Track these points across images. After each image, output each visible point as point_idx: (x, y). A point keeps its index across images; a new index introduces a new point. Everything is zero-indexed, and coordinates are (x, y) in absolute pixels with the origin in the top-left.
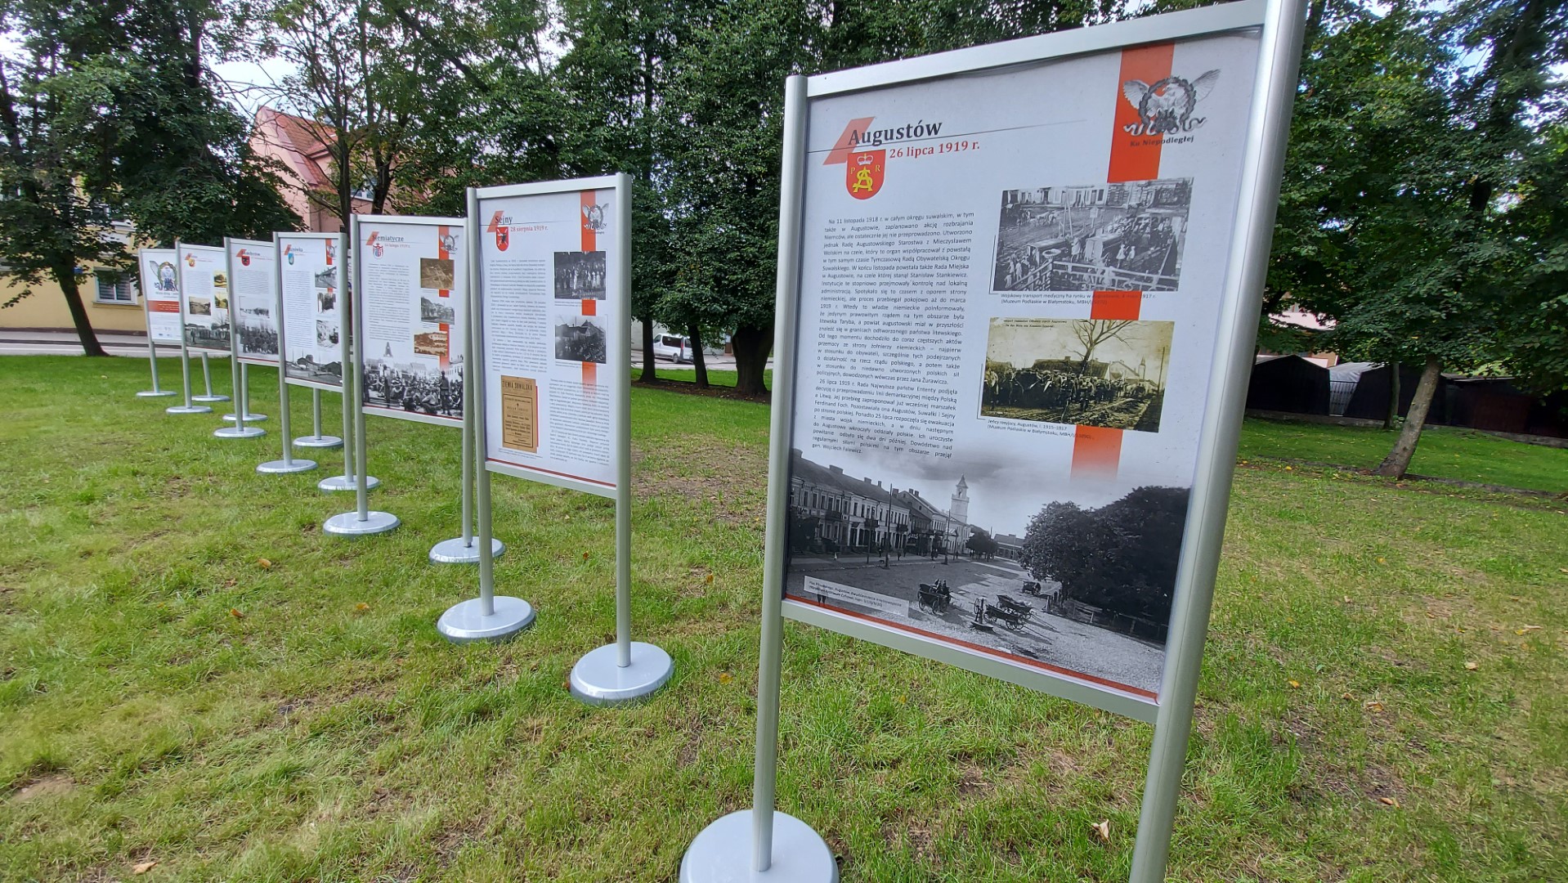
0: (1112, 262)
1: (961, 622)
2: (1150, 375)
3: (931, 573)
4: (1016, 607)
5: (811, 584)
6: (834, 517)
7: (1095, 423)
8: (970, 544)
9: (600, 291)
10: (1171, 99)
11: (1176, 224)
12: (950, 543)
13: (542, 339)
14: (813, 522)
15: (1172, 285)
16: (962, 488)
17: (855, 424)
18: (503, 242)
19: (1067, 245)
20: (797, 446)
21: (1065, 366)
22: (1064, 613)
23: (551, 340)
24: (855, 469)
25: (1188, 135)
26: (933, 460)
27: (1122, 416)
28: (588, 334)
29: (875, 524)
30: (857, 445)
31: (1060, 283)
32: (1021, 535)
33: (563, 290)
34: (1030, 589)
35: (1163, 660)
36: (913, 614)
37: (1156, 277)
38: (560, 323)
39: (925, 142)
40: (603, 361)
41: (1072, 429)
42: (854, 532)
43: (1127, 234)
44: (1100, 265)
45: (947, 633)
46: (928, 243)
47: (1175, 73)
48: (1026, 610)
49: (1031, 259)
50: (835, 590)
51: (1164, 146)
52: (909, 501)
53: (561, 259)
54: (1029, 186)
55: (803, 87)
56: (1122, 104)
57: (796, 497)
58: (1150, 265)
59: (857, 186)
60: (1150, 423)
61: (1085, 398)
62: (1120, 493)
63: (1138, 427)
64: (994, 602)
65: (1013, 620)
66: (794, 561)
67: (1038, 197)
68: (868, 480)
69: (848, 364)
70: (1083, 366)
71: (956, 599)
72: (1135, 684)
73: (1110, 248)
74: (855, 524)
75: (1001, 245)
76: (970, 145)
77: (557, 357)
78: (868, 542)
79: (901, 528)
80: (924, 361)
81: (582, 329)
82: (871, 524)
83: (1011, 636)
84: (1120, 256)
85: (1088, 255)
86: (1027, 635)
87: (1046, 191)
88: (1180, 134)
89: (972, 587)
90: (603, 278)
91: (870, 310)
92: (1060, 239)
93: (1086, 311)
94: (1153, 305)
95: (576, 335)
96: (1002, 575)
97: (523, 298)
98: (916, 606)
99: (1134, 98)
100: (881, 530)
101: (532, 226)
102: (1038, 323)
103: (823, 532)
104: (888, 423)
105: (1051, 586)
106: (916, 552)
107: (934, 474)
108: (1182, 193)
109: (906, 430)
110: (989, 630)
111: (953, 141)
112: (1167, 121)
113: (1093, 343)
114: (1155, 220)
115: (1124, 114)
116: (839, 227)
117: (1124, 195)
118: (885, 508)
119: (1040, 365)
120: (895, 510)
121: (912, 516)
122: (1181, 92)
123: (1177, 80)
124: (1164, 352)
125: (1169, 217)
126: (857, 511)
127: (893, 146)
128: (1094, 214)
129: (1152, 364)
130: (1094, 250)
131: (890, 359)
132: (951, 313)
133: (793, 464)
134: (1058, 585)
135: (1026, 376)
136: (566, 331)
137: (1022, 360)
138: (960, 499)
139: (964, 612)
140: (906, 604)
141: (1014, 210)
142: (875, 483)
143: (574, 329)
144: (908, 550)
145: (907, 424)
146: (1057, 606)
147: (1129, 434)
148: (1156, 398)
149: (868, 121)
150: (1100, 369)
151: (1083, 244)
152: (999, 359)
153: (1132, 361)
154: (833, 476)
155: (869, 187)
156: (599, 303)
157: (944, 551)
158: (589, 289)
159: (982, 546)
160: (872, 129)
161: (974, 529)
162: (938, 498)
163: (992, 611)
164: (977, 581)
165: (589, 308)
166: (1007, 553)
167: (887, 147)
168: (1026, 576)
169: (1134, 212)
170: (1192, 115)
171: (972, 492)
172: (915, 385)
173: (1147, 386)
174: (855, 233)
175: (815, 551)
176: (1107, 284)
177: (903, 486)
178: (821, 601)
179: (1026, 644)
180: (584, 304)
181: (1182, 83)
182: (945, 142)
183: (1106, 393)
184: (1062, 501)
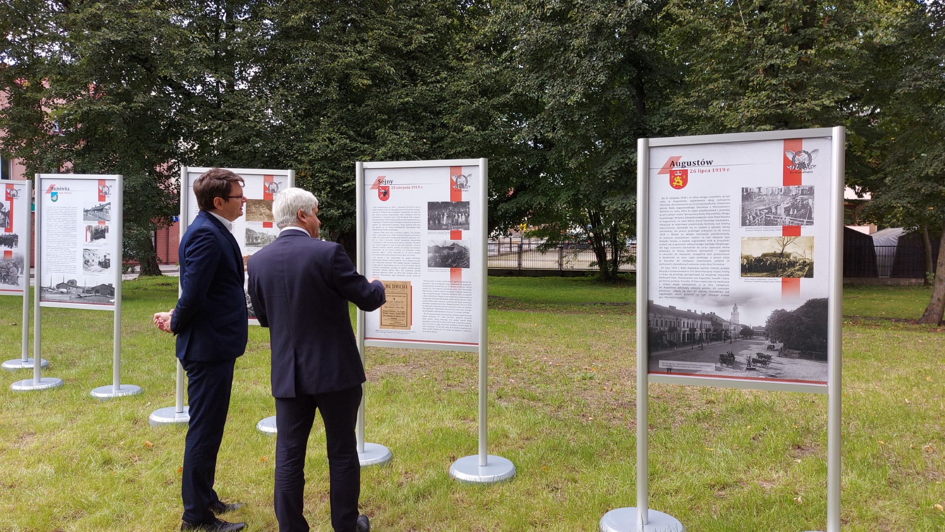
0: (788, 215)
1: (741, 369)
2: (808, 257)
3: (724, 348)
4: (765, 357)
5: (662, 364)
6: (673, 329)
7: (789, 276)
8: (742, 332)
9: (466, 225)
10: (803, 157)
11: (810, 201)
12: (732, 334)
13: (417, 256)
14: (662, 333)
15: (811, 223)
16: (735, 309)
17: (681, 286)
18: (384, 195)
19: (770, 208)
20: (651, 299)
21: (774, 255)
22: (786, 356)
23: (424, 256)
24: (681, 306)
25: (811, 170)
26: (720, 298)
27: (799, 273)
28: (455, 251)
29: (695, 330)
30: (683, 295)
31: (768, 223)
32: (764, 325)
33: (434, 223)
34: (770, 348)
35: (827, 367)
36: (717, 369)
37: (805, 220)
38: (432, 245)
39: (706, 167)
40: (468, 267)
41: (780, 279)
42: (684, 335)
43: (793, 204)
44: (784, 216)
45: (735, 375)
46: (710, 207)
47: (803, 149)
48: (769, 357)
49: (756, 214)
50: (676, 364)
51: (802, 174)
52: (711, 318)
53: (432, 206)
54: (753, 186)
55: (647, 143)
56: (786, 159)
57: (652, 323)
58: (803, 216)
59: (675, 184)
60: (810, 275)
61: (784, 267)
62: (802, 303)
63: (806, 276)
64: (755, 356)
65: (764, 363)
66: (654, 354)
67: (756, 191)
68: (689, 311)
69: (675, 260)
70: (782, 255)
71: (738, 358)
72: (818, 380)
73: (787, 210)
74: (684, 332)
75: (743, 208)
76: (726, 170)
77: (429, 266)
78: (692, 339)
79: (708, 330)
80: (713, 256)
81: (451, 248)
82: (693, 330)
83: (764, 370)
84: (791, 213)
85: (779, 212)
86: (771, 368)
87: (760, 188)
88: (808, 170)
89: (744, 352)
90: (467, 217)
91: (685, 235)
92: (767, 206)
93: (780, 233)
94: (805, 230)
95: (445, 252)
96: (757, 344)
97: (399, 230)
98: (719, 365)
99: (790, 157)
100: (698, 332)
101: (410, 186)
102: (761, 239)
103: (668, 337)
104: (697, 284)
105: (779, 345)
106: (717, 340)
107: (721, 304)
108: (811, 191)
109: (707, 286)
110: (754, 369)
111: (719, 168)
112: (802, 165)
113: (784, 246)
114: (803, 200)
115: (786, 162)
116: (667, 201)
117: (790, 191)
118: (699, 322)
119: (764, 255)
120: (705, 322)
121: (713, 324)
122: (806, 156)
123: (804, 152)
124: (812, 247)
125: (808, 199)
126: (685, 326)
127: (691, 168)
128: (779, 197)
129: (808, 252)
130: (781, 211)
131: (696, 256)
132: (724, 236)
133: (650, 308)
134: (782, 345)
135: (758, 260)
136: (438, 249)
137: (756, 253)
138: (735, 313)
139: (742, 364)
140: (714, 365)
141: (747, 195)
142: (693, 311)
143: (444, 248)
144: (712, 340)
145: (707, 284)
146: (782, 353)
147: (802, 280)
148: (811, 265)
149: (679, 158)
150: (788, 256)
151: (776, 208)
152: (746, 254)
153: (800, 252)
154: (671, 310)
155: (681, 184)
156: (464, 233)
157: (730, 338)
158: (457, 223)
159: (747, 333)
160: (681, 161)
161: (743, 326)
162: (725, 315)
163: (755, 361)
164: (746, 349)
165: (456, 235)
166: (758, 334)
167: (689, 168)
168: (768, 343)
169: (794, 197)
170: (811, 164)
171: (740, 310)
172: (709, 266)
173: (807, 261)
174: (675, 203)
175: (664, 347)
176: (787, 223)
177: (707, 311)
178: (669, 371)
179: (771, 372)
180: (452, 233)
181: (807, 153)
182: (715, 168)
183: (792, 264)
184: (780, 309)
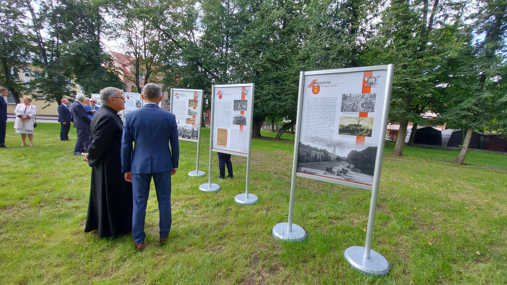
0: (363, 107)
1: (334, 174)
2: (370, 127)
3: (328, 165)
4: (345, 171)
5: (303, 169)
6: (308, 155)
7: (360, 135)
8: (336, 159)
9: (246, 109)
10: (372, 80)
11: (374, 101)
12: (332, 159)
13: (230, 120)
14: (304, 156)
15: (373, 111)
16: (335, 148)
17: (313, 136)
18: (220, 97)
19: (354, 104)
20: (300, 141)
21: (354, 125)
22: (355, 171)
23: (232, 120)
24: (313, 145)
26: (329, 143)
27: (365, 134)
28: (242, 119)
29: (317, 156)
30: (313, 141)
31: (353, 110)
32: (346, 156)
33: (236, 108)
34: (348, 167)
35: (373, 178)
36: (325, 173)
37: (370, 110)
38: (235, 116)
39: (328, 85)
40: (246, 125)
41: (356, 136)
42: (312, 158)
43: (365, 102)
44: (360, 108)
45: (331, 177)
46: (328, 103)
47: (373, 76)
48: (347, 171)
49: (348, 106)
50: (308, 170)
51: (371, 88)
52: (324, 151)
53: (235, 101)
54: (348, 93)
55: (304, 73)
56: (364, 80)
57: (300, 151)
58: (370, 108)
59: (314, 92)
60: (370, 135)
61: (358, 131)
62: (365, 148)
63: (368, 136)
64: (341, 170)
65: (345, 173)
66: (300, 164)
67: (349, 95)
68: (315, 147)
69: (312, 125)
70: (358, 125)
71: (333, 170)
72: (368, 183)
73: (362, 105)
74: (313, 156)
75: (342, 103)
76: (337, 86)
77: (233, 124)
78: (315, 159)
79: (322, 156)
80: (327, 124)
81: (240, 118)
82: (316, 156)
83: (344, 176)
84: (364, 106)
85: (358, 106)
86: (348, 176)
87: (351, 94)
88: (374, 86)
89: (337, 167)
90: (246, 106)
91: (316, 115)
93: (358, 115)
94: (370, 115)
95: (239, 119)
96: (343, 164)
97: (225, 110)
98: (325, 172)
99: (366, 80)
100: (318, 157)
101: (229, 94)
102: (349, 118)
103: (306, 158)
104: (320, 136)
105: (352, 166)
106: (325, 161)
107: (329, 146)
108: (374, 96)
109: (324, 137)
110: (340, 175)
111: (333, 85)
112: (372, 84)
113: (360, 121)
114: (370, 100)
115: (364, 82)
116: (310, 99)
117: (365, 96)
118: (319, 153)
119: (350, 125)
120: (321, 153)
121: (324, 154)
122: (374, 79)
124: (372, 123)
125: (372, 100)
126: (313, 153)
127: (321, 85)
128: (359, 99)
129: (370, 125)
130: (359, 105)
131: (320, 124)
132: (333, 116)
133: (300, 144)
134: (354, 166)
135: (347, 127)
136: (236, 118)
137: (346, 124)
138: (334, 150)
139: (335, 172)
140: (323, 171)
141: (345, 97)
142: (317, 148)
143: (238, 117)
144: (324, 161)
145: (324, 136)
146: (353, 170)
147: (366, 137)
148: (371, 131)
149: (317, 80)
150: (361, 126)
151: (357, 104)
152: (342, 124)
153: (366, 124)
154: (308, 147)
155: (317, 92)
156: (245, 112)
157: (331, 161)
158: (243, 108)
159: (339, 159)
160: (317, 82)
161: (337, 156)
162: (330, 150)
163: (341, 172)
164: (338, 166)
166: (344, 160)
167: (320, 85)
168: (347, 164)
169: (366, 99)
170: (376, 83)
171: (337, 149)
172: (325, 129)
173: (369, 129)
174: (314, 100)
175: (304, 162)
176: (362, 111)
177: (323, 149)
178: (305, 172)
179: (347, 177)
180: (241, 112)
181: (374, 78)
182: (332, 85)
183: (362, 130)
184: (354, 150)
